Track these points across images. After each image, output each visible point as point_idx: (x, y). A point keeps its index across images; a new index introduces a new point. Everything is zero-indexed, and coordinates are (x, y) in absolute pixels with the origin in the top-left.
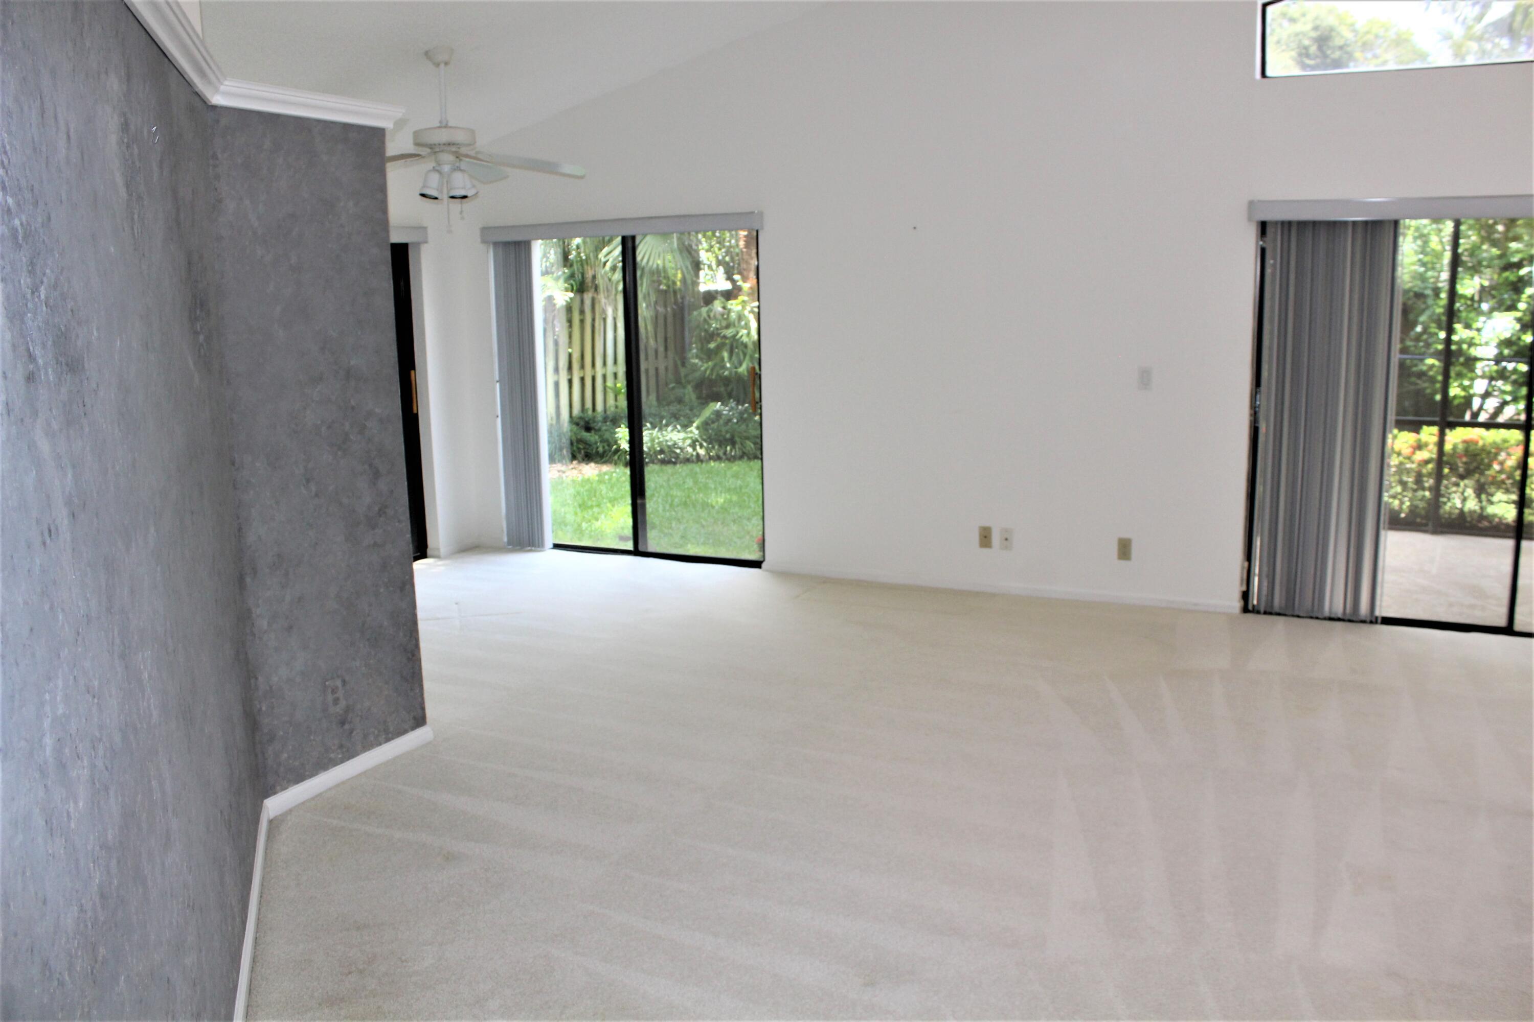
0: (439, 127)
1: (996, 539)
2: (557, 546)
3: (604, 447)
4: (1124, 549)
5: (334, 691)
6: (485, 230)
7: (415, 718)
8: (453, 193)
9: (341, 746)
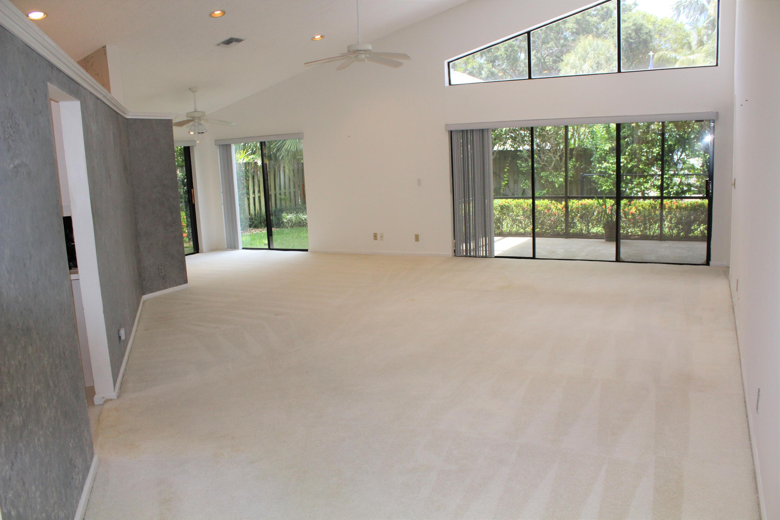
0: (194, 112)
1: (379, 237)
2: (243, 248)
3: (278, 221)
4: (417, 238)
5: (161, 269)
6: (216, 141)
7: (184, 281)
8: (200, 132)
9: (163, 285)
